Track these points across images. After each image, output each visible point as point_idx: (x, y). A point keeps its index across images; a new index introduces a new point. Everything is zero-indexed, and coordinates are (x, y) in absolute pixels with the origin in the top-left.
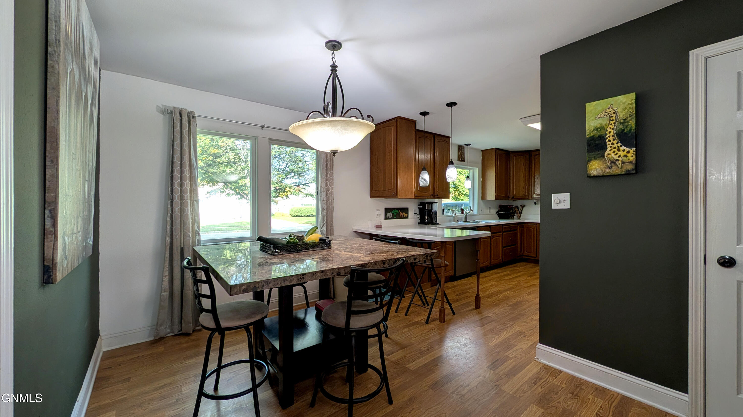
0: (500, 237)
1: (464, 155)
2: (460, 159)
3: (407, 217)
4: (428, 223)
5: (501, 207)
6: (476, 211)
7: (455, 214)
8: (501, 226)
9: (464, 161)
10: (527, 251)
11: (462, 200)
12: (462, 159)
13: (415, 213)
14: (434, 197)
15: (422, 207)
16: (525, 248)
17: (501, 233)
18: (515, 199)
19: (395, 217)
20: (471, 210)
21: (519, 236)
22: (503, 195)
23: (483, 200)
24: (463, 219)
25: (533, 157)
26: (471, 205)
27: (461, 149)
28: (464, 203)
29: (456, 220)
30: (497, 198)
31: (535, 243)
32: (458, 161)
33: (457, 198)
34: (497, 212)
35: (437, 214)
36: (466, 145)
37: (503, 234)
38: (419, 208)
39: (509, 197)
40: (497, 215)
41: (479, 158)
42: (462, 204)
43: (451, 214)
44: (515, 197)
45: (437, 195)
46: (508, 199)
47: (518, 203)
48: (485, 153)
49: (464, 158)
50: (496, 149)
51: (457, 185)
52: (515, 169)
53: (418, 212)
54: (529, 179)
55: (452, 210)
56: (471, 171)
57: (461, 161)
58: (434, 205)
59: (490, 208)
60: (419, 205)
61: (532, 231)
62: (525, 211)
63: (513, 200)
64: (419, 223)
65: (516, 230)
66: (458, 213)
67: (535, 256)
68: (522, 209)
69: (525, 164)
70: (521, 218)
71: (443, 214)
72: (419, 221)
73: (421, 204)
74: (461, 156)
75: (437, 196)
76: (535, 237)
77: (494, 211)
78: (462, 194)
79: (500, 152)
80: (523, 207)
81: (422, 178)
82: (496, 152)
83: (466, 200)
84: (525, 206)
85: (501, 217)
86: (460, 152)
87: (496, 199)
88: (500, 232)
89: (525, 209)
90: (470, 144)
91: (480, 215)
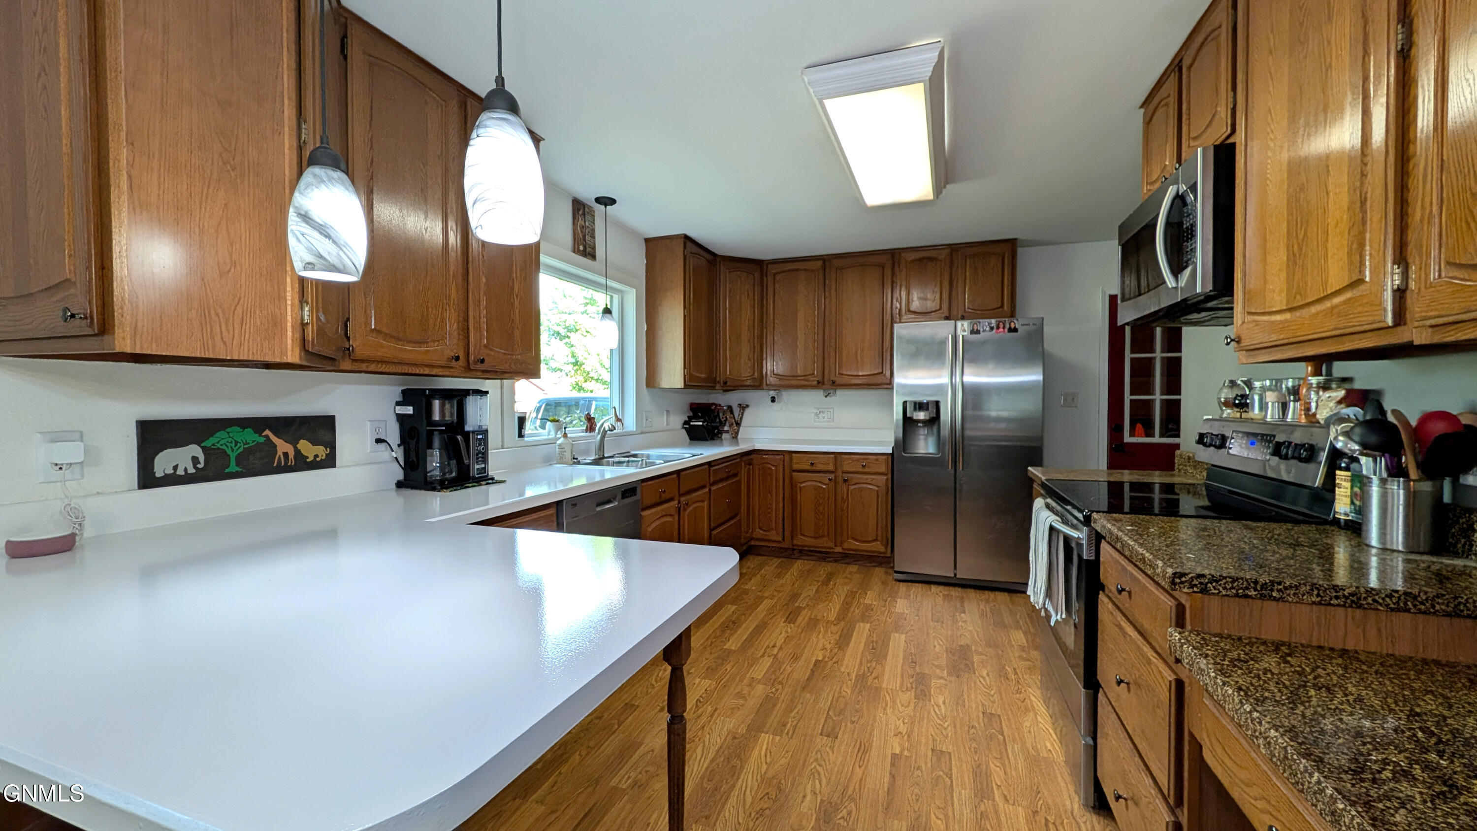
0: (703, 501)
1: (593, 237)
2: (581, 248)
3: (330, 462)
4: (444, 485)
5: (697, 410)
6: (630, 423)
7: (565, 436)
8: (707, 466)
9: (593, 257)
10: (760, 528)
11: (592, 392)
12: (588, 250)
13: (379, 441)
14: (469, 371)
15: (409, 410)
16: (757, 521)
17: (707, 490)
18: (728, 388)
19: (233, 468)
20: (618, 420)
21: (744, 487)
22: (703, 376)
23: (651, 389)
24: (593, 449)
25: (770, 279)
26: (616, 403)
27: (584, 214)
28: (595, 399)
29: (568, 456)
30: (690, 383)
31: (781, 505)
32: (574, 252)
33: (581, 389)
34: (685, 423)
35: (485, 441)
36: (598, 200)
37: (710, 490)
38: (401, 418)
39: (714, 381)
40: (684, 431)
41: (638, 262)
42: (589, 401)
43: (553, 433)
44: (728, 384)
45: (482, 361)
46: (713, 388)
47: (732, 399)
48: (653, 245)
49: (594, 248)
50: (687, 238)
51: (581, 359)
52: (730, 307)
53: (393, 435)
54: (761, 337)
55: (553, 421)
56: (616, 297)
57: (584, 254)
58: (471, 403)
59: (668, 411)
60: (398, 404)
61: (774, 473)
62: (748, 418)
63: (725, 391)
64: (400, 485)
65: (736, 475)
66: (576, 430)
67: (780, 539)
68: (742, 414)
69: (751, 295)
70: (739, 436)
71: (521, 435)
72: (400, 475)
73: (408, 397)
74: (584, 236)
75: (480, 366)
76: (781, 488)
77: (677, 420)
78: (592, 378)
79: (696, 249)
80: (743, 407)
81: (305, 217)
82: (685, 247)
83: (599, 391)
84: (747, 406)
85: (696, 435)
86: (581, 222)
87: (686, 386)
88: (704, 487)
89: (747, 412)
90: (612, 201)
91: (642, 433)
